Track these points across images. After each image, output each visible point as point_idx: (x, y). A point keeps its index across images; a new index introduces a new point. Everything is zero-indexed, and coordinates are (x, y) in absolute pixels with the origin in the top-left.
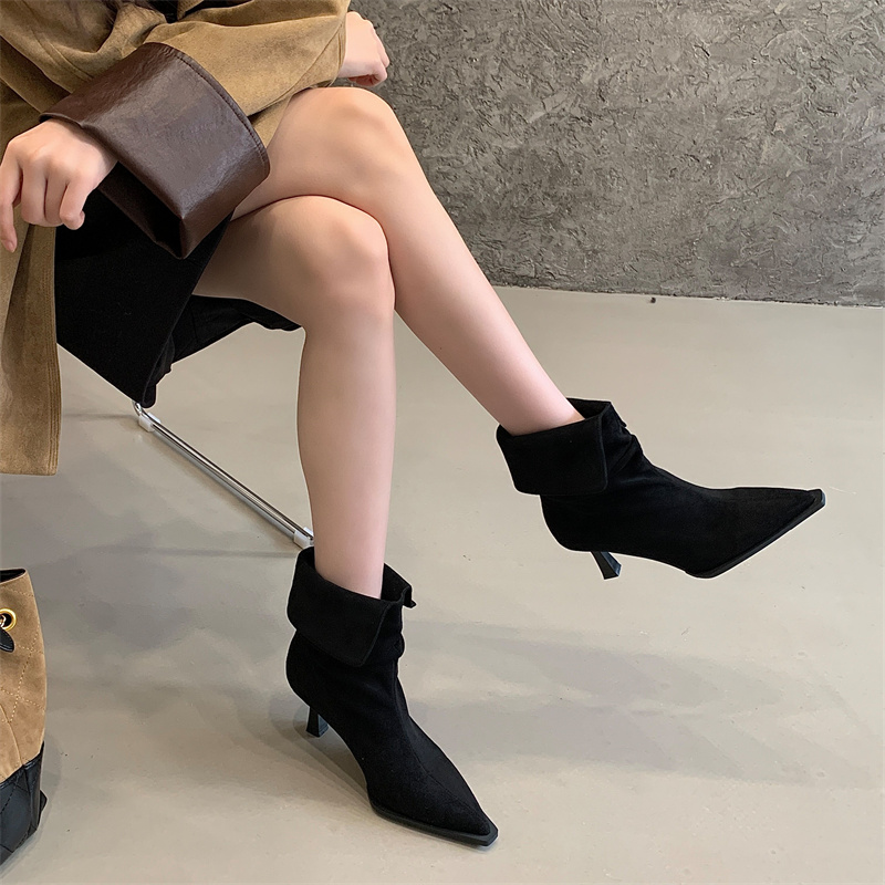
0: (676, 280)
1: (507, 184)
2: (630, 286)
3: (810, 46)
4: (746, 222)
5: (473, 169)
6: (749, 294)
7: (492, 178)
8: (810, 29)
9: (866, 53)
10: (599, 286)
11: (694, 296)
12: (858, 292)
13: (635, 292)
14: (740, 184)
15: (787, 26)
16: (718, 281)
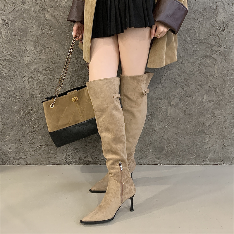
0: (144, 159)
3: (180, 74)
4: (166, 137)
6: (171, 162)
8: (179, 69)
9: (200, 76)
11: (151, 164)
12: (209, 160)
14: (162, 124)
15: (171, 68)
16: (159, 159)
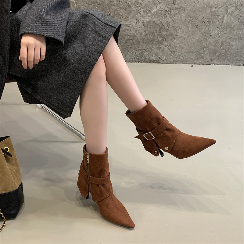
0: (199, 60)
1: (146, 32)
2: (185, 62)
4: (220, 41)
5: (136, 28)
6: (222, 63)
7: (142, 30)
10: (176, 62)
11: (205, 64)
13: (186, 64)
14: (218, 29)
16: (212, 59)
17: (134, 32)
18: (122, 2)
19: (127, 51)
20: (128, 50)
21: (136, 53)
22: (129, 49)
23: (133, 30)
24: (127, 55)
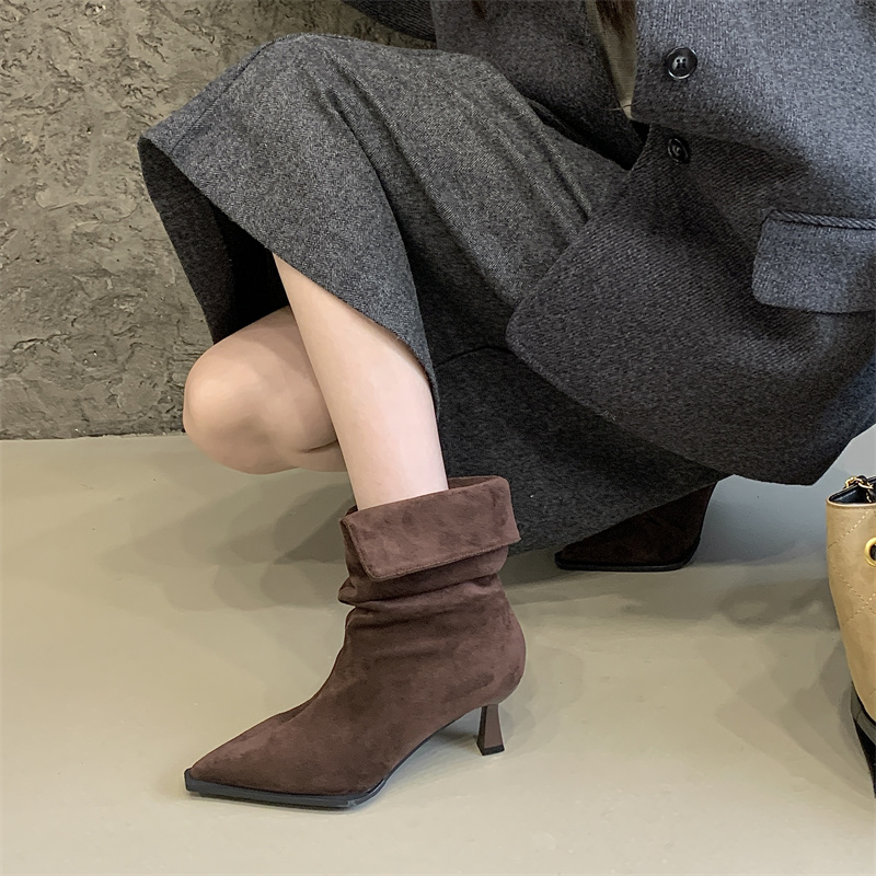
17: (137, 250)
18: (23, 67)
19: (112, 369)
20: (120, 358)
21: (174, 376)
22: (127, 355)
23: (124, 240)
24: (117, 389)
